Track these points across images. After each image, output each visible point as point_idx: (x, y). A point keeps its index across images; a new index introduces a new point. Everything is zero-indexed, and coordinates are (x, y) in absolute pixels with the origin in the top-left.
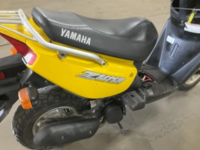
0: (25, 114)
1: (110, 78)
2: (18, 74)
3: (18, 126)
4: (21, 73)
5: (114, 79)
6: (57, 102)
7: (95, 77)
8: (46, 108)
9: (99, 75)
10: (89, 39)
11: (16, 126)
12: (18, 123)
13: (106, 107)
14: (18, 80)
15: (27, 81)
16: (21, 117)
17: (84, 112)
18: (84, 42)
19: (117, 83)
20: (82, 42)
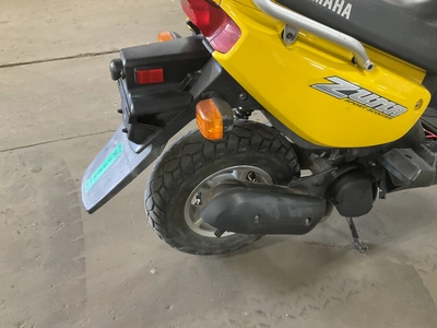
0: (180, 166)
1: (379, 101)
2: (189, 75)
3: (162, 191)
4: (193, 75)
5: (386, 104)
6: (244, 152)
7: (348, 93)
8: (220, 161)
9: (356, 88)
10: (349, 6)
11: (158, 192)
12: (163, 185)
13: (339, 178)
14: (188, 88)
15: (208, 90)
16: (171, 173)
17: (293, 181)
18: (339, 13)
19: (389, 116)
20: (334, 10)
